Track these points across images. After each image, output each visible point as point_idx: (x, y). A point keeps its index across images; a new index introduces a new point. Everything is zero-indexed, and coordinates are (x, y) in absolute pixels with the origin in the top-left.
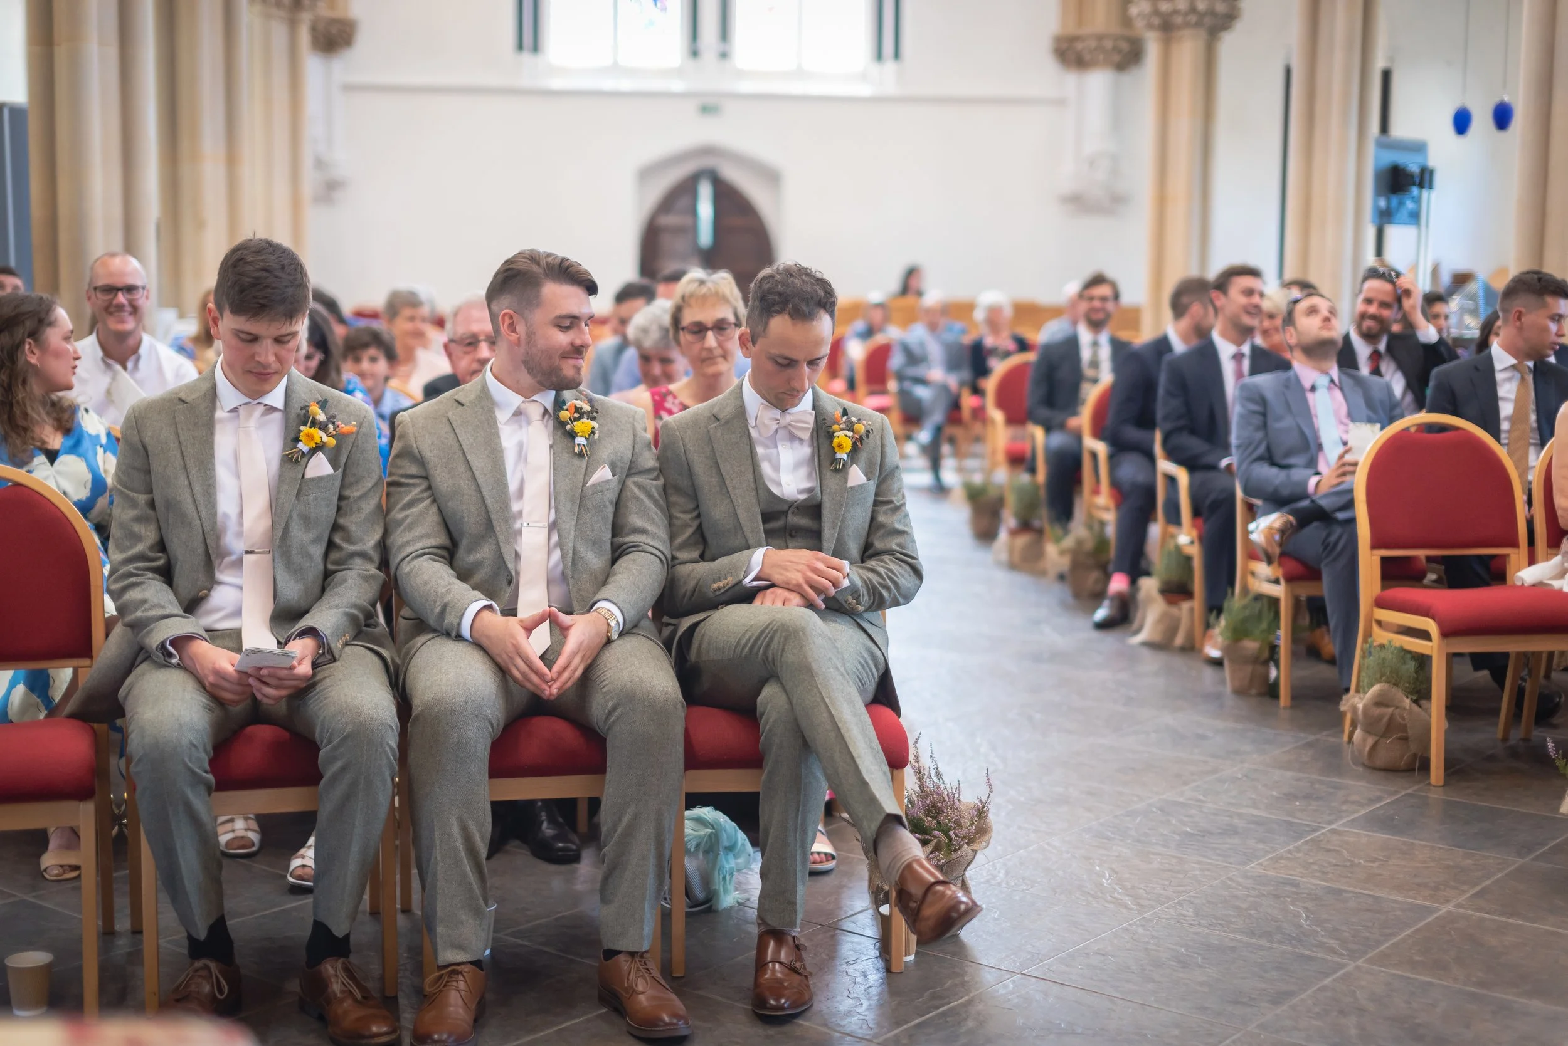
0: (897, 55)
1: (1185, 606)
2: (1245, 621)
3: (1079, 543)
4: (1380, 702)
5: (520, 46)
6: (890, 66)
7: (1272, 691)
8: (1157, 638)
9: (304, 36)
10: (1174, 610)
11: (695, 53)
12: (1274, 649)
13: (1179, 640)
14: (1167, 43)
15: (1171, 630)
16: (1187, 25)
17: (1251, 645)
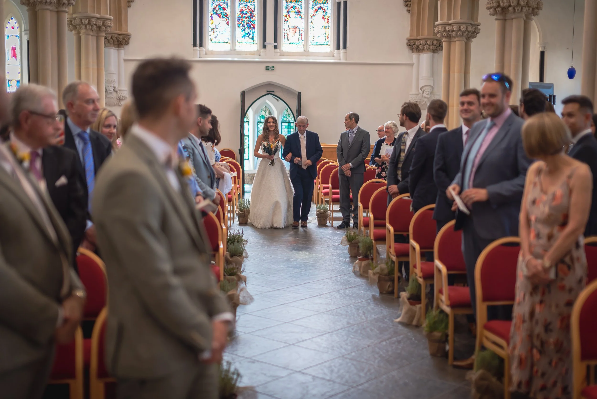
0: (345, 47)
1: (418, 306)
2: (435, 323)
3: (382, 270)
4: (482, 378)
5: (195, 45)
6: (342, 51)
7: (445, 355)
8: (405, 321)
9: (103, 40)
10: (414, 308)
11: (265, 47)
12: (447, 336)
13: (414, 322)
14: (449, 43)
15: (412, 317)
16: (457, 36)
17: (437, 334)
